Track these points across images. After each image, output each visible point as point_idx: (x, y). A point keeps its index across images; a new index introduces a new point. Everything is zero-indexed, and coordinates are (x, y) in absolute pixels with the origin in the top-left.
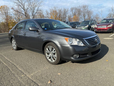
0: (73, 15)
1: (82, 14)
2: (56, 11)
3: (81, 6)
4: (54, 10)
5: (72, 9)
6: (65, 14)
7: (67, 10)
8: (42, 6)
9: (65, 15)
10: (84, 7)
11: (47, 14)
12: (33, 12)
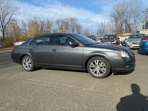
0: (59, 29)
1: (71, 28)
2: (36, 23)
3: (68, 18)
4: (34, 21)
5: (58, 22)
6: (49, 27)
7: (52, 23)
8: (16, 15)
9: (49, 29)
10: (72, 20)
11: (24, 26)
12: (3, 21)
